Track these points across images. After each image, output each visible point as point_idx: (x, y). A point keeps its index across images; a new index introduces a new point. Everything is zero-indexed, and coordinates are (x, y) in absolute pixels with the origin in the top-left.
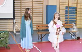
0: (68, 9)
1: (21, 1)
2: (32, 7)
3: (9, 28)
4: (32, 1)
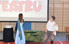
1: (54, 8)
2: (63, 13)
3: (44, 29)
4: (63, 8)
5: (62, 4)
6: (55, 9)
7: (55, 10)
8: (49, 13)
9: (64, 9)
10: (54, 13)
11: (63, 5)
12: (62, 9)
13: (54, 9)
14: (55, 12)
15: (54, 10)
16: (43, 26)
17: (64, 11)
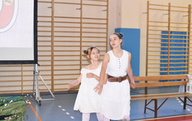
0: (167, 37)
1: (52, 17)
2: (81, 32)
3: (22, 86)
4: (81, 18)
5: (79, 7)
6: (55, 20)
7: (55, 24)
8: (39, 34)
9: (84, 21)
10: (52, 31)
11: (81, 9)
12: (79, 20)
13: (52, 19)
14: (55, 29)
15: (52, 22)
16: (20, 73)
17: (83, 25)
